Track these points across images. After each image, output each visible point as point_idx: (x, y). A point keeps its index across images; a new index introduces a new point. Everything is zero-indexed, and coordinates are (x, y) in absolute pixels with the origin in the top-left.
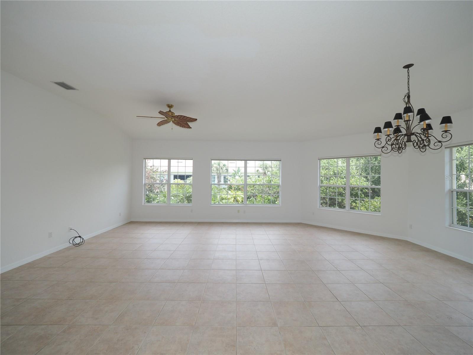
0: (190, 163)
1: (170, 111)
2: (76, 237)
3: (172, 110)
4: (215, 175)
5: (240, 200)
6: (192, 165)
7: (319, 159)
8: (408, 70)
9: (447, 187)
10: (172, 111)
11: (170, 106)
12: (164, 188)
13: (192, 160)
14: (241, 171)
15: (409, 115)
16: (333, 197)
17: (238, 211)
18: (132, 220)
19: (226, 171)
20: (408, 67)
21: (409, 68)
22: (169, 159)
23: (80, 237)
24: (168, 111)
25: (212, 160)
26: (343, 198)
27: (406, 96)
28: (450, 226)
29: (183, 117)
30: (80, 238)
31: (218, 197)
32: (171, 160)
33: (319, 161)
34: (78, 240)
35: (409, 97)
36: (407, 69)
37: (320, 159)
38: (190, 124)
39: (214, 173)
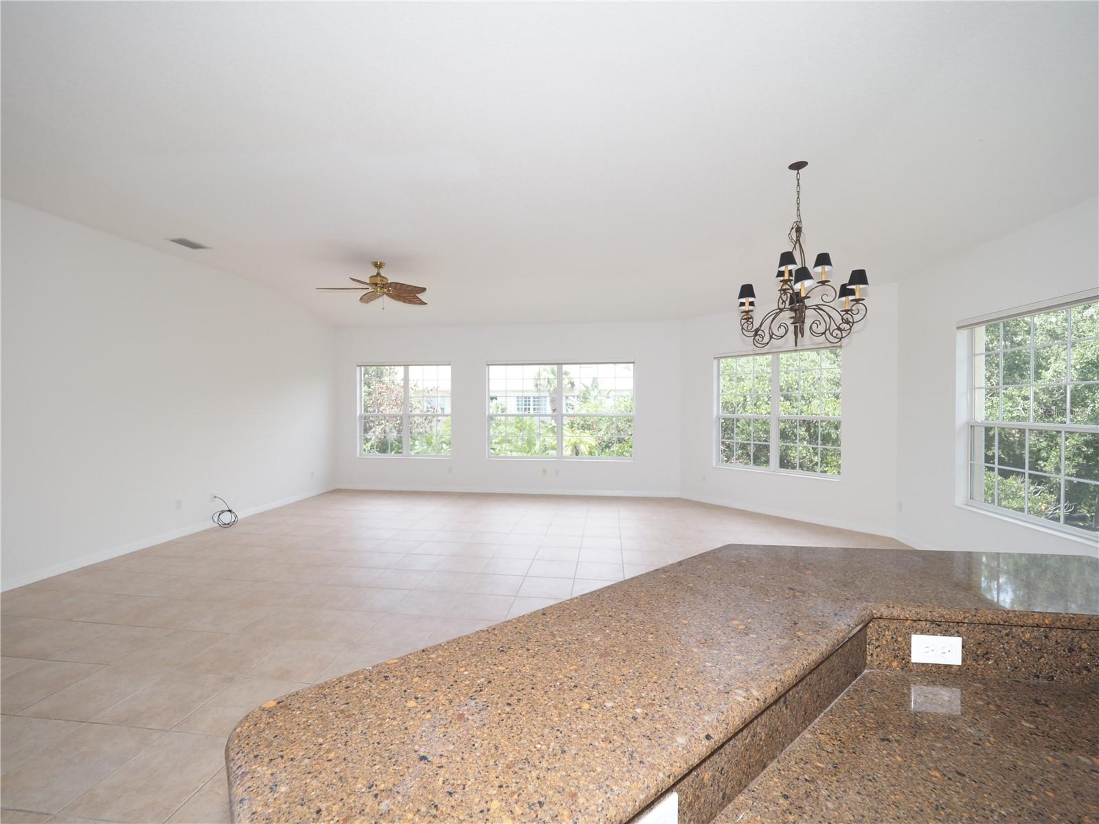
0: (446, 371)
1: (378, 274)
2: (223, 512)
3: (383, 272)
4: (546, 397)
5: (585, 450)
6: (450, 378)
7: (715, 358)
8: (798, 173)
9: (962, 417)
10: (382, 275)
11: (378, 266)
12: (430, 424)
13: (450, 367)
14: (599, 388)
15: (789, 269)
16: (764, 443)
17: (545, 471)
18: (339, 486)
19: (570, 386)
20: (798, 166)
21: (800, 171)
22: (406, 366)
23: (230, 511)
24: (375, 274)
25: (488, 365)
26: (788, 444)
27: (792, 228)
28: (966, 504)
29: (399, 286)
30: (229, 513)
31: (538, 443)
32: (410, 367)
33: (715, 362)
34: (226, 518)
35: (799, 230)
36: (796, 171)
37: (718, 358)
38: (421, 296)
39: (543, 391)
